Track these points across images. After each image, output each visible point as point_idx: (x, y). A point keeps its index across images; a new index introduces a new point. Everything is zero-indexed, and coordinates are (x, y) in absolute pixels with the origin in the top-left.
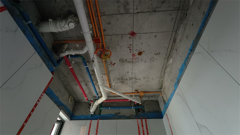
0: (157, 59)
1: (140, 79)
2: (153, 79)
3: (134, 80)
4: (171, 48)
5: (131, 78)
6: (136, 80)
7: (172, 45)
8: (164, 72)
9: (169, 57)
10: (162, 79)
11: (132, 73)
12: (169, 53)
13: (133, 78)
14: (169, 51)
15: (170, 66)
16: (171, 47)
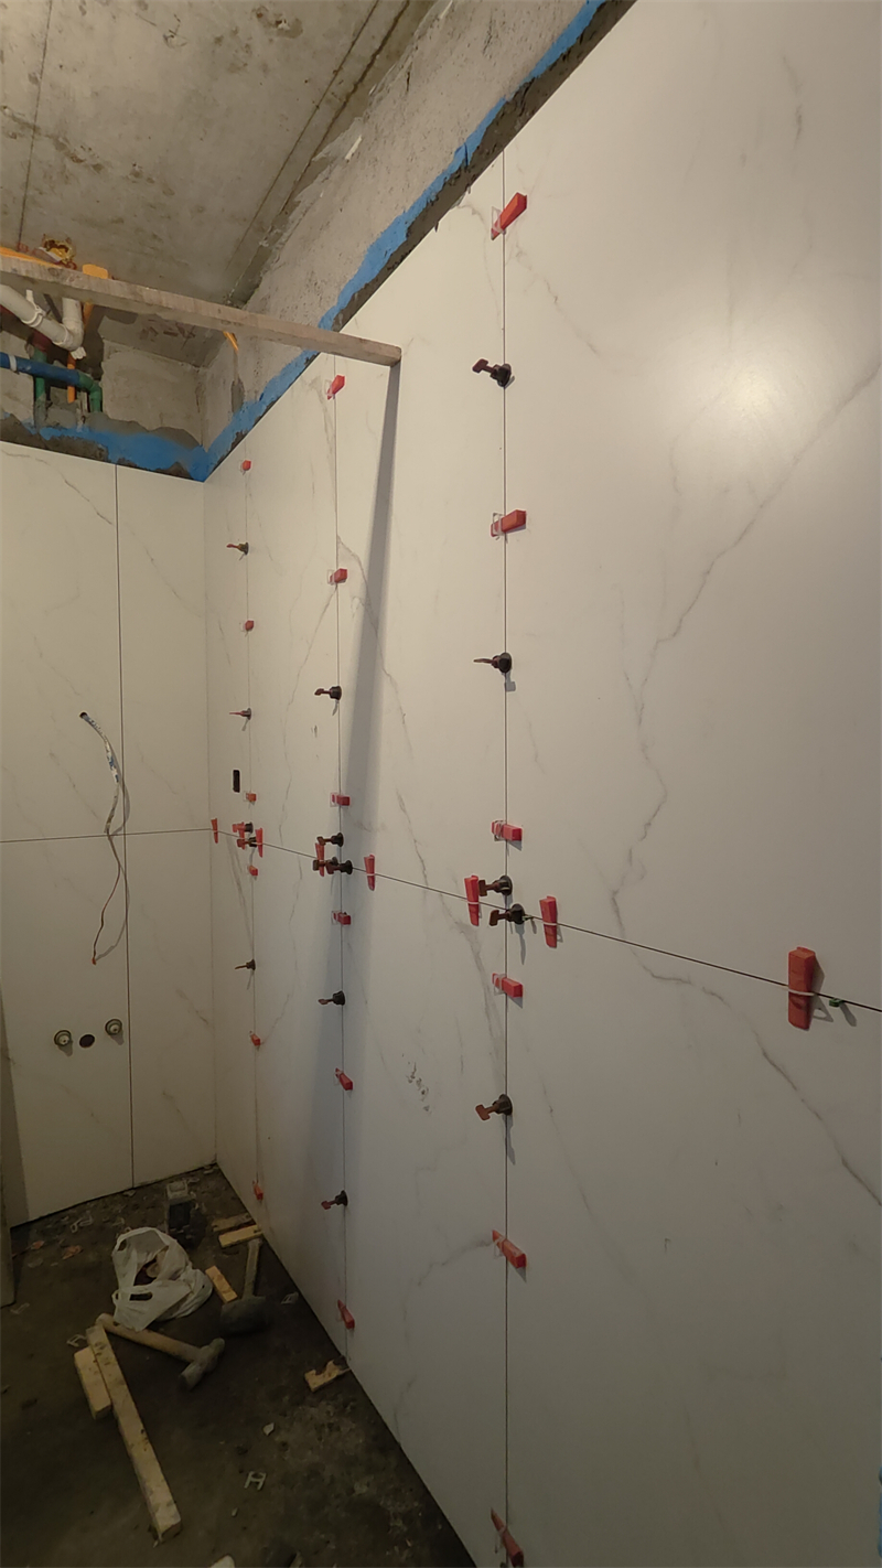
0: (265, 68)
1: (97, 167)
2: (201, 210)
3: (46, 151)
4: (384, 43)
5: (25, 125)
6: (70, 165)
7: (396, 20)
8: (292, 195)
9: (348, 97)
10: (264, 244)
11: (34, 80)
12: (360, 67)
13: (35, 129)
14: (365, 48)
15: (337, 171)
16: (384, 32)
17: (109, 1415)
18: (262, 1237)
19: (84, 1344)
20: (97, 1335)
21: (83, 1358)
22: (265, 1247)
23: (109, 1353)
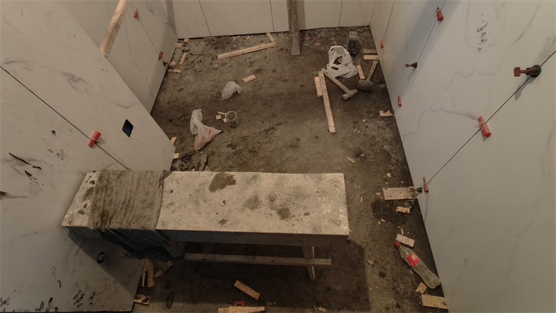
17: (321, 98)
18: (378, 61)
19: (317, 75)
20: (321, 74)
21: (317, 79)
22: (378, 65)
23: (324, 81)
